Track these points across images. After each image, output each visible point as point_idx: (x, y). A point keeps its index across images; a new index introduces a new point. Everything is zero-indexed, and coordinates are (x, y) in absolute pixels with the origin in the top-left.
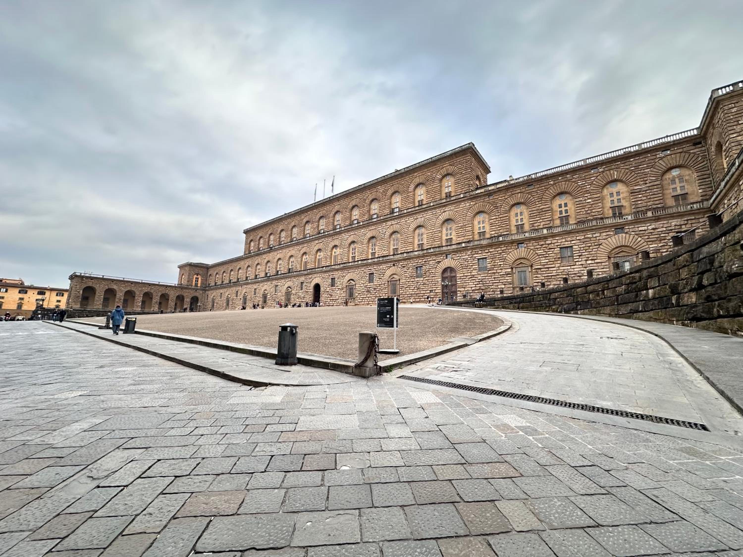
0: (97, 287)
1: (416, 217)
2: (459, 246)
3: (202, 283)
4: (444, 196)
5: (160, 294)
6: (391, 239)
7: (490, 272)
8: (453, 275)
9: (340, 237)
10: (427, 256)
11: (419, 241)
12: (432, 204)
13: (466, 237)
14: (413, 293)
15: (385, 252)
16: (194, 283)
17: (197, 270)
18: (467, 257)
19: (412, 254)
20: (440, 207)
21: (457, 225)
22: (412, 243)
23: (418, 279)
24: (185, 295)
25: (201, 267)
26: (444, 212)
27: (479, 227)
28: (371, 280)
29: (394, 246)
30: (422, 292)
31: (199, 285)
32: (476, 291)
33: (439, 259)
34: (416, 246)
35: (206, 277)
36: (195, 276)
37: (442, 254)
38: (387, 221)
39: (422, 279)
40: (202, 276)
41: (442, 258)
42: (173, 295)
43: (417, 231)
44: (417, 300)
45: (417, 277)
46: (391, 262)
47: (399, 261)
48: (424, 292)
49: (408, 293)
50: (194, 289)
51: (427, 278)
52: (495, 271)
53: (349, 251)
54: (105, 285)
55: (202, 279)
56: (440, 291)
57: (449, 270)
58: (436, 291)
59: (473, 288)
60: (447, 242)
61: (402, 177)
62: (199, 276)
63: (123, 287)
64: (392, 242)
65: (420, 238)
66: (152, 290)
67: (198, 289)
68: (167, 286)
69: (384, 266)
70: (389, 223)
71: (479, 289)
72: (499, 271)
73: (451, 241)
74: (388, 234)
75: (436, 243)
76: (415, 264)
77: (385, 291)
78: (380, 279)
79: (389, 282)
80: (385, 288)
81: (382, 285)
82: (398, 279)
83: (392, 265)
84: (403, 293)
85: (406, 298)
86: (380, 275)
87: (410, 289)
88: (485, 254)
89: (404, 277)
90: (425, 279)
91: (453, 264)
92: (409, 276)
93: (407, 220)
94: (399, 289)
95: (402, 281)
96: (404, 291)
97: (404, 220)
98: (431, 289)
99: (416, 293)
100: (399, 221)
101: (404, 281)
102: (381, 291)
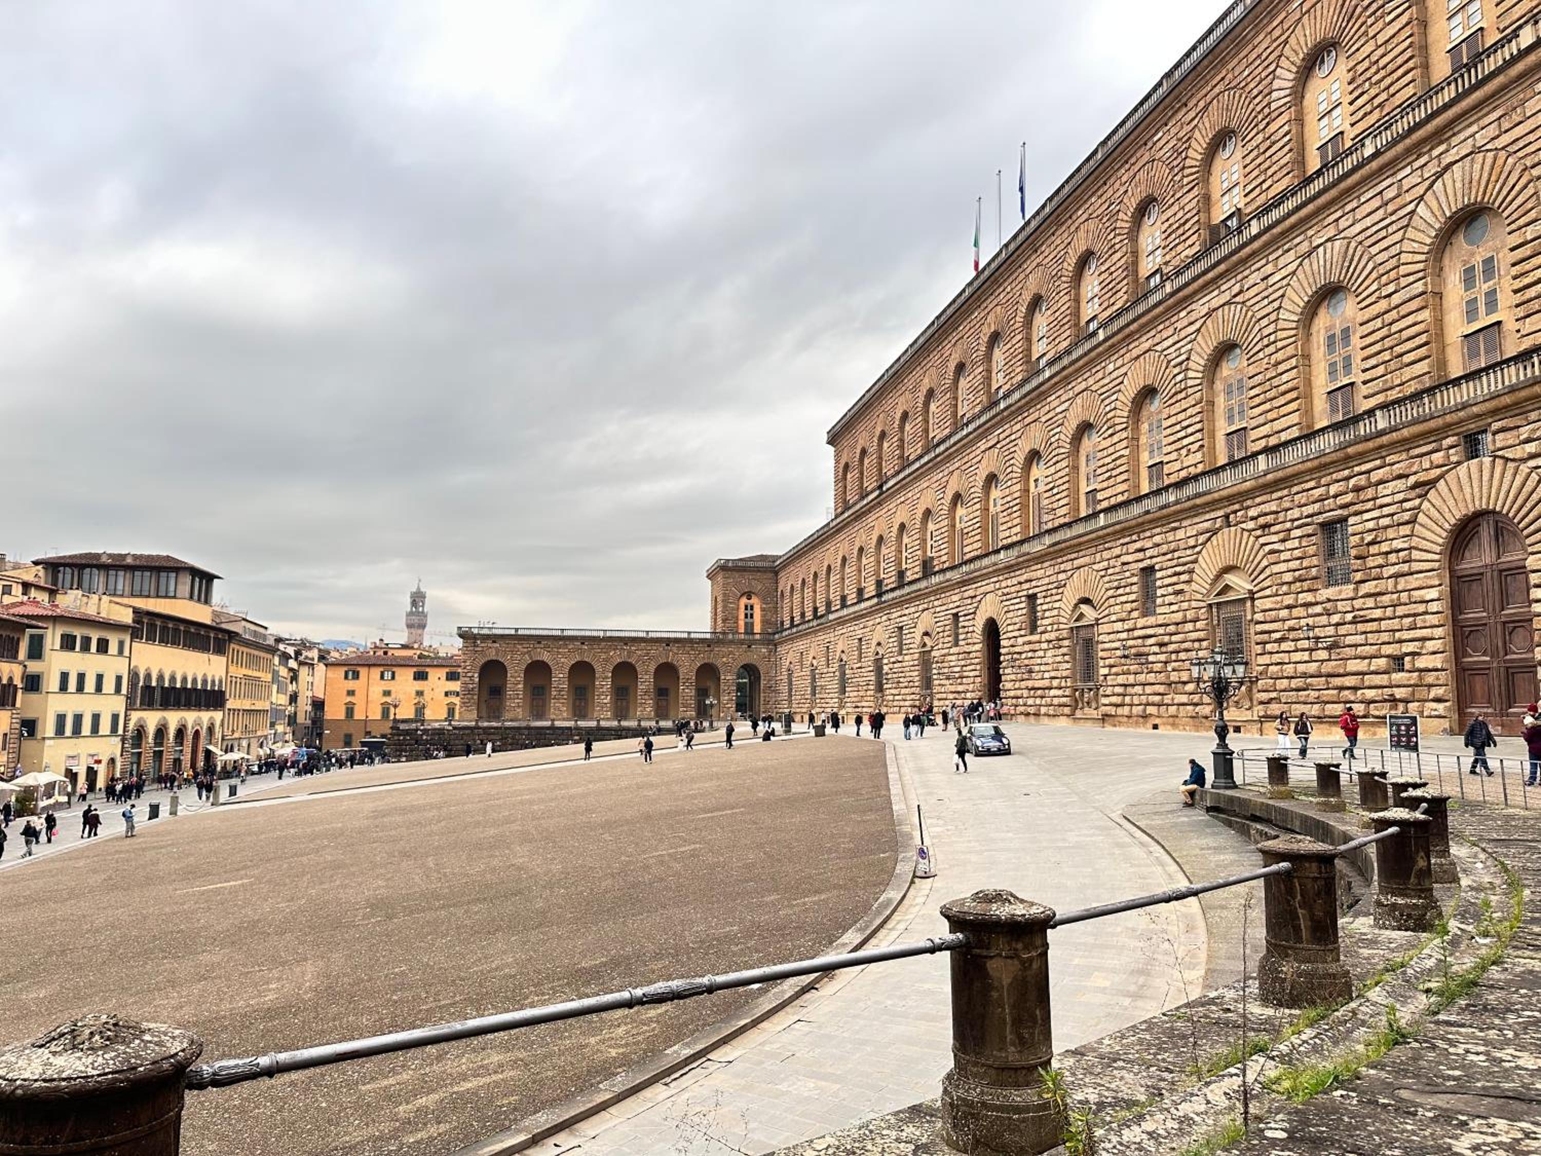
0: (506, 660)
1: (1305, 247)
3: (765, 622)
4: (1441, 68)
5: (652, 668)
6: (1219, 386)
8: (1510, 558)
9: (1041, 412)
10: (1362, 457)
11: (1332, 372)
12: (1369, 151)
14: (1312, 668)
15: (1192, 460)
16: (742, 623)
17: (745, 581)
19: (1292, 457)
20: (1416, 150)
21: (1515, 239)
22: (1304, 393)
23: (1330, 592)
24: (719, 663)
25: (758, 570)
26: (1439, 175)
28: (1147, 602)
29: (1230, 419)
30: (1353, 665)
31: (757, 628)
33: (1423, 470)
34: (1320, 404)
35: (772, 599)
36: (744, 601)
37: (1438, 434)
38: (1189, 299)
39: (1347, 590)
40: (764, 600)
41: (1438, 457)
42: (687, 666)
43: (1323, 321)
45: (1328, 580)
46: (1212, 505)
47: (1241, 497)
48: (1365, 665)
49: (1289, 669)
50: (742, 642)
51: (1371, 586)
53: (1076, 468)
54: (523, 654)
55: (763, 610)
56: (1437, 661)
57: (1486, 532)
58: (1421, 663)
60: (1473, 354)
61: (1240, 47)
62: (755, 601)
63: (563, 655)
64: (1221, 401)
65: (1340, 352)
66: (635, 656)
67: (755, 642)
68: (668, 642)
69: (1187, 531)
70: (1200, 308)
73: (1494, 345)
74: (1198, 362)
75: (1408, 373)
76: (1312, 508)
77: (1201, 654)
78: (1177, 593)
79: (1214, 610)
80: (1199, 641)
81: (1186, 627)
82: (1244, 594)
83: (1219, 523)
84: (1271, 669)
85: (1284, 696)
86: (1179, 574)
87: (1297, 650)
89: (1269, 581)
90: (1363, 589)
91: (1505, 490)
92: (1290, 577)
93: (1271, 268)
94: (1253, 644)
95: (1261, 604)
96: (1275, 658)
97: (1256, 277)
98: (1392, 650)
99: (1328, 667)
100: (1237, 288)
101: (1269, 603)
102: (1184, 656)
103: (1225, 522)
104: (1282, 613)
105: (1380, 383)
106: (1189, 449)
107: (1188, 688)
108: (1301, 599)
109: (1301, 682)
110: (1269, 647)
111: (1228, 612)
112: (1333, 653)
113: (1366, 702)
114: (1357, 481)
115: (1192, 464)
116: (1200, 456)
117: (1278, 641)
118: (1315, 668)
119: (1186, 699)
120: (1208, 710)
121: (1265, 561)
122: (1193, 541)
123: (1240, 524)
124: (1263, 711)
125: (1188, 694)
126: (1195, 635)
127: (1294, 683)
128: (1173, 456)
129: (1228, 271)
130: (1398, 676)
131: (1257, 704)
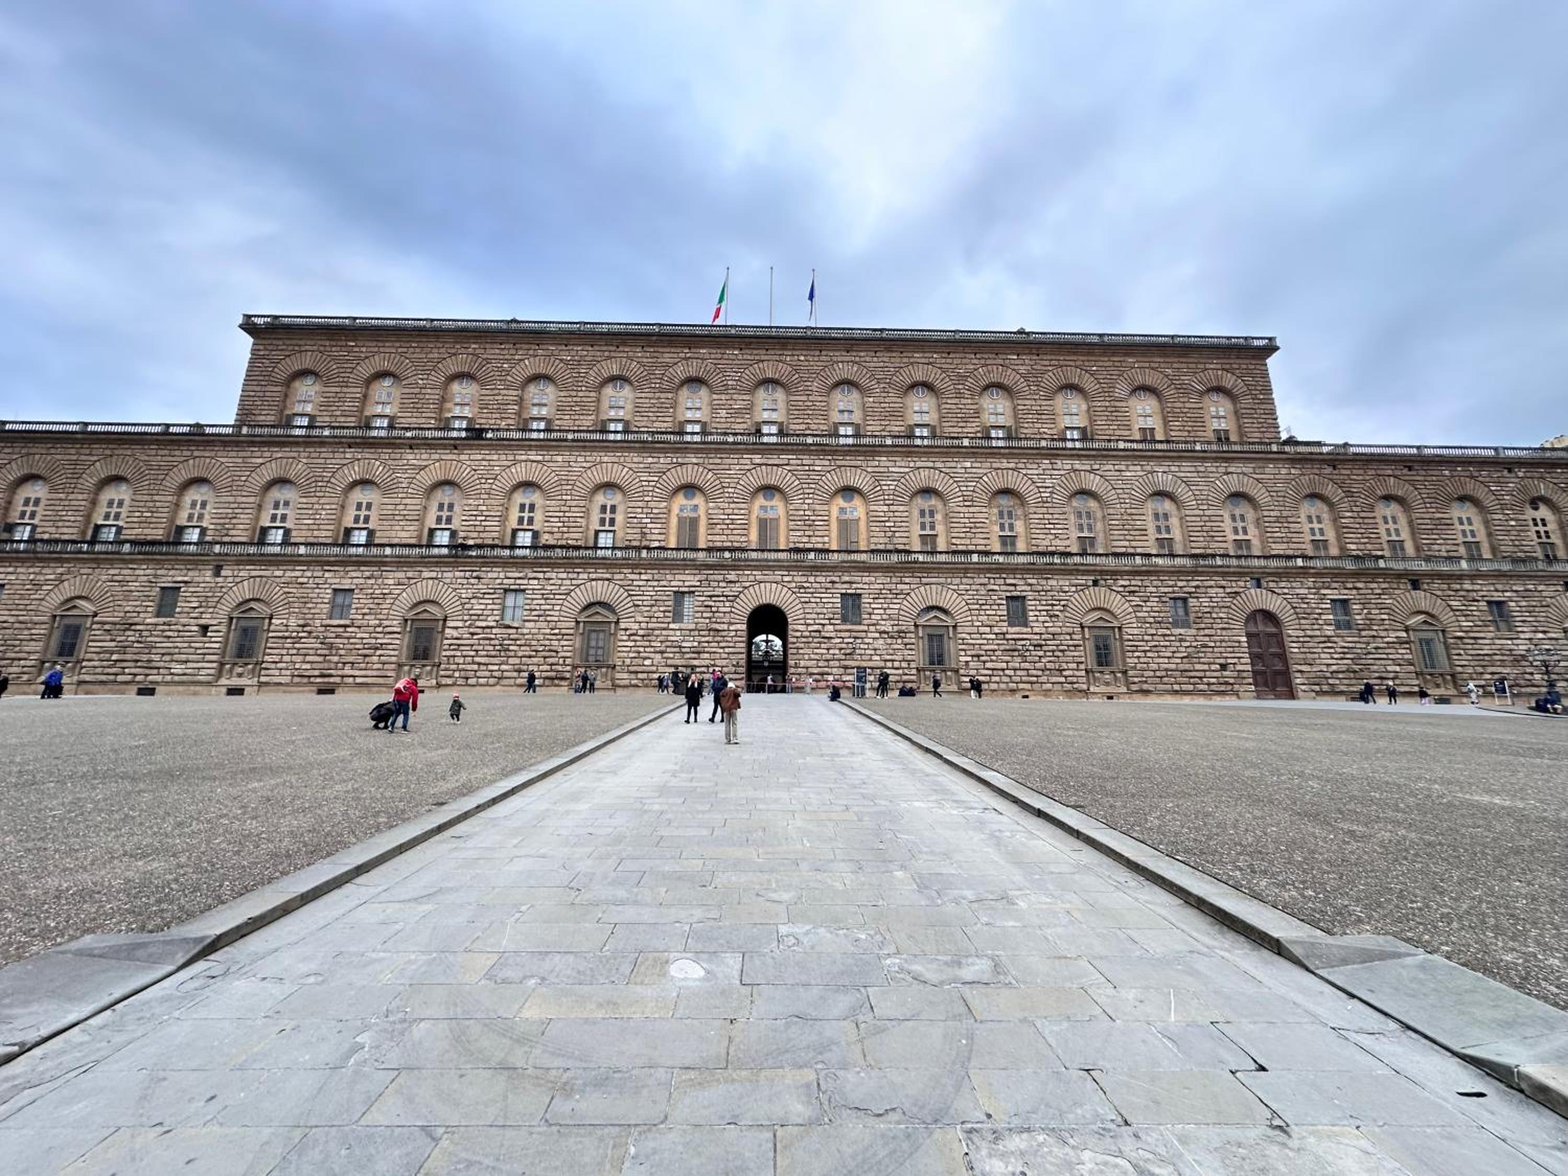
1: (1148, 468)
2: (1290, 564)
4: (1211, 435)
6: (1070, 509)
7: (1364, 633)
8: (1276, 629)
10: (1197, 574)
11: (1158, 530)
12: (1198, 448)
13: (1292, 546)
18: (1306, 591)
19: (1147, 562)
20: (1216, 459)
21: (1264, 513)
22: (1146, 532)
23: (1181, 631)
26: (1226, 473)
27: (1312, 529)
32: (1341, 676)
33: (1233, 587)
37: (1241, 575)
38: (1056, 456)
41: (1240, 584)
43: (1150, 504)
44: (1184, 687)
45: (1176, 624)
48: (1206, 667)
49: (1155, 667)
51: (1207, 632)
52: (1374, 633)
56: (1247, 668)
57: (1263, 618)
59: (1334, 668)
60: (1240, 547)
64: (1072, 518)
65: (1161, 523)
69: (1062, 582)
70: (1063, 464)
71: (1348, 671)
72: (1383, 634)
73: (1248, 548)
76: (1166, 590)
77: (1076, 654)
78: (1051, 616)
79: (1086, 630)
80: (1075, 646)
81: (1062, 637)
82: (1116, 624)
83: (1090, 583)
84: (1139, 666)
85: (1150, 680)
86: (1053, 605)
87: (1159, 657)
88: (1346, 592)
89: (1134, 620)
90: (1202, 632)
91: (1273, 604)
92: (1152, 620)
93: (1123, 468)
94: (1123, 652)
95: (1129, 631)
96: (1142, 660)
97: (1111, 467)
98: (1222, 661)
99: (1181, 667)
100: (1097, 467)
101: (1136, 631)
102: (1060, 654)
103: (1095, 583)
104: (1146, 638)
105: (1202, 544)
106: (1056, 536)
107: (1065, 673)
108: (1160, 632)
109: (1164, 673)
110: (1136, 654)
111: (1097, 632)
112: (1185, 660)
113: (1209, 684)
114: (1194, 584)
115: (1060, 545)
116: (1067, 543)
117: (1145, 651)
118: (1173, 666)
119: (1063, 679)
120: (1085, 687)
121: (1131, 610)
122: (1066, 589)
123: (1109, 587)
124: (1134, 687)
125: (1066, 677)
126: (1071, 643)
127: (1158, 674)
128: (1041, 536)
129: (1093, 456)
130: (1225, 673)
131: (1128, 684)
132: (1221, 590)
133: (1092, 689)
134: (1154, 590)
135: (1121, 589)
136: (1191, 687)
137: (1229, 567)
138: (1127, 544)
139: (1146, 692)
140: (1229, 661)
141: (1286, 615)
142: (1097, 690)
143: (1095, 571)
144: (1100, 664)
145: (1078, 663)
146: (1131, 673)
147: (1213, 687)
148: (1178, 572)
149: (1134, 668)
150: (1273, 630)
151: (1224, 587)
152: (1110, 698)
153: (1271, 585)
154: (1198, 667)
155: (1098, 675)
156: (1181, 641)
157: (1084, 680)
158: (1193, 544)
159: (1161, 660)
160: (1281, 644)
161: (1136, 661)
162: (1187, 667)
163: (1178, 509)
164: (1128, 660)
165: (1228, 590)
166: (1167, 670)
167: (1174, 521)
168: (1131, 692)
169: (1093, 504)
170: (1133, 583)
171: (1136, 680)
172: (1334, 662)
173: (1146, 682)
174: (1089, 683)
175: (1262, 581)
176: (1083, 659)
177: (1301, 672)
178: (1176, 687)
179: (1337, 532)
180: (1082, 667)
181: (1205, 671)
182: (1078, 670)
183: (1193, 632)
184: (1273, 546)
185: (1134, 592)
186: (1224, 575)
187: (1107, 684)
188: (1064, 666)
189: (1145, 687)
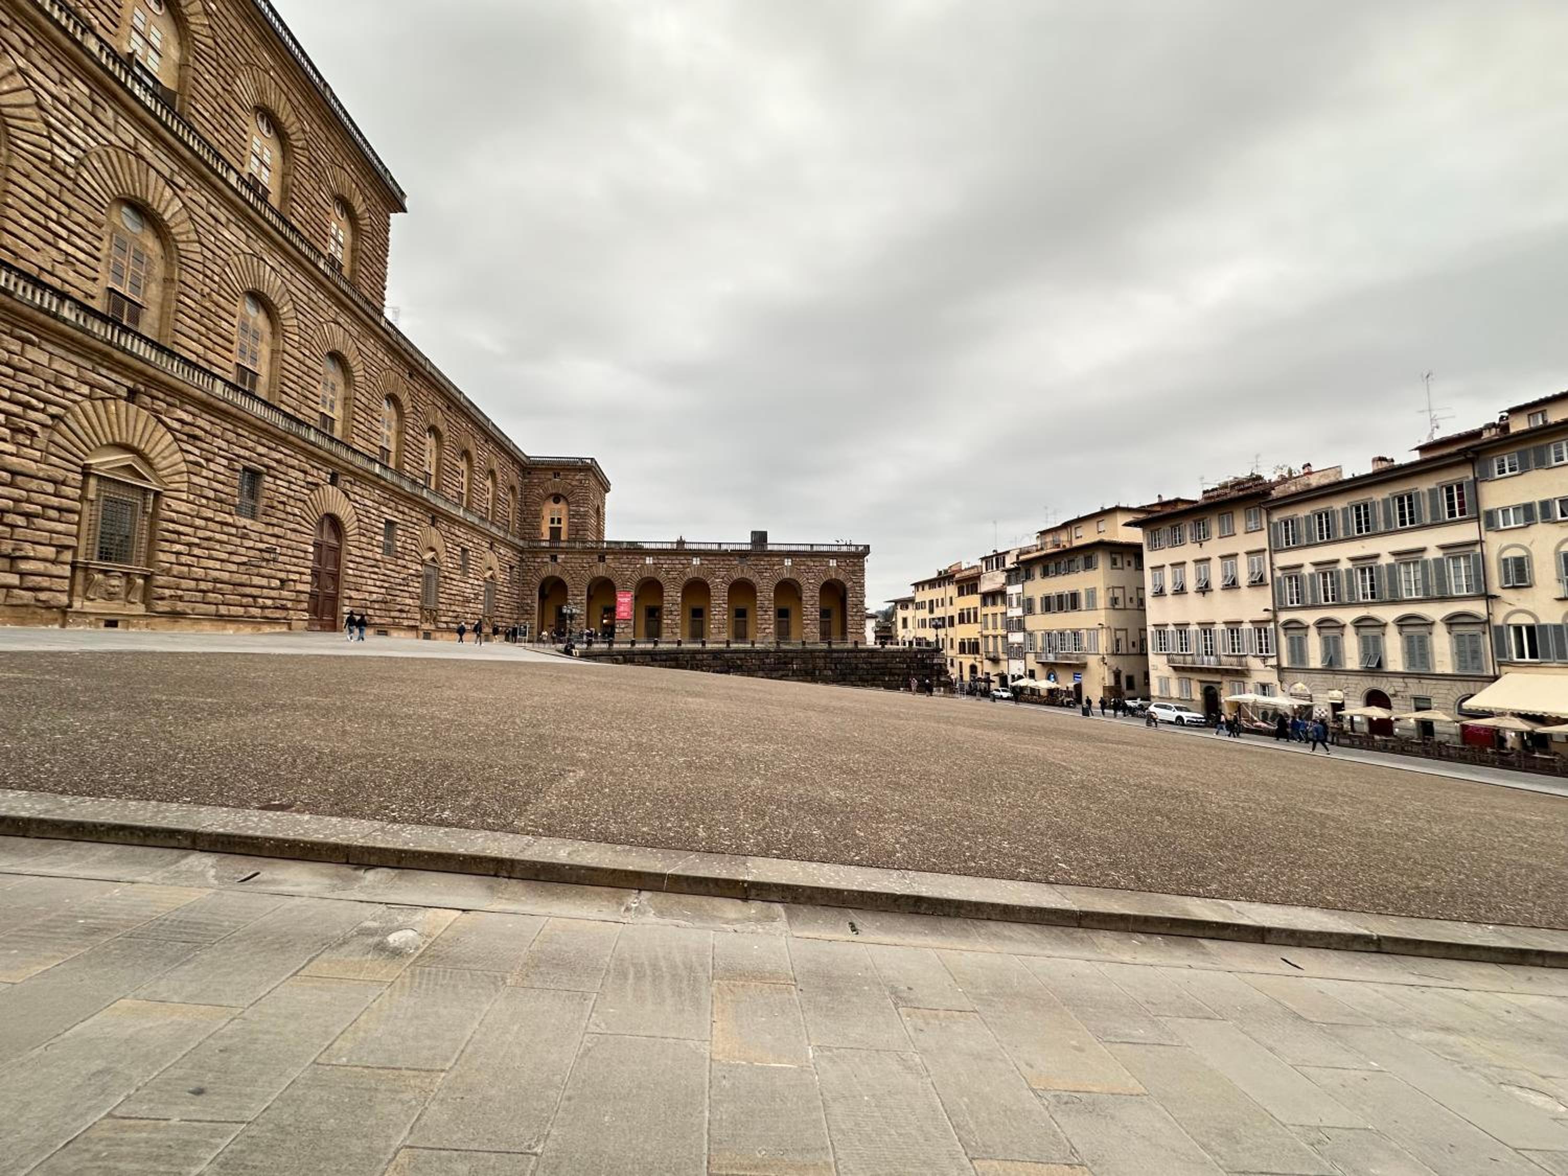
2: (370, 467)
7: (399, 562)
11: (242, 352)
13: (370, 446)
18: (371, 504)
23: (245, 521)
29: (117, 275)
33: (314, 475)
37: (326, 463)
41: (322, 474)
48: (264, 581)
51: (275, 530)
52: (405, 563)
56: (307, 587)
57: (326, 524)
58: (299, 587)
59: (373, 597)
65: (248, 342)
72: (409, 565)
75: (308, 411)
76: (242, 452)
77: (60, 527)
78: (16, 430)
79: (93, 482)
80: (59, 510)
81: (34, 484)
82: (154, 486)
83: (123, 392)
84: (176, 569)
85: (187, 595)
86: (27, 406)
87: (210, 558)
88: (396, 514)
89: (184, 487)
90: (270, 530)
91: (344, 510)
92: (211, 494)
93: (223, 220)
94: (152, 541)
95: (174, 504)
96: (184, 559)
97: (204, 202)
98: (283, 575)
99: (237, 578)
100: (182, 183)
101: (184, 507)
102: (21, 521)
103: (132, 396)
104: (198, 522)
105: (294, 403)
106: (69, 261)
107: (24, 566)
108: (221, 517)
109: (210, 585)
110: (177, 547)
111: (112, 492)
112: (243, 568)
113: (263, 608)
114: (278, 456)
115: (77, 285)
116: (89, 286)
117: (189, 545)
118: (225, 576)
119: (14, 579)
120: (64, 599)
121: (183, 467)
122: (71, 384)
123: (156, 413)
124: (162, 606)
125: (22, 574)
126: (55, 501)
127: (203, 586)
128: (29, 237)
129: (182, 158)
130: (285, 593)
131: (147, 599)
132: (301, 475)
133: (77, 605)
134: (224, 445)
135: (176, 425)
136: (241, 611)
137: (320, 448)
138: (200, 350)
139: (175, 615)
140: (292, 576)
141: (351, 527)
142: (89, 606)
143: (141, 373)
144: (105, 555)
145: (61, 548)
146: (161, 580)
147: (268, 613)
148: (263, 431)
149: (168, 572)
150: (333, 542)
151: (305, 472)
152: (112, 624)
153: (348, 486)
154: (257, 580)
155: (99, 577)
156: (244, 537)
157: (66, 584)
158: (284, 397)
159: (211, 563)
160: (337, 563)
161: (173, 558)
162: (244, 578)
163: (274, 334)
164: (162, 556)
165: (310, 479)
166: (216, 581)
167: (264, 350)
168: (152, 614)
169: (152, 244)
170: (200, 422)
171: (167, 592)
172: (376, 590)
173: (180, 598)
174: (71, 593)
175: (340, 478)
176: (72, 542)
177: (350, 598)
178: (223, 610)
179: (398, 447)
180: (68, 556)
181: (262, 587)
182: (54, 562)
183: (260, 527)
184: (357, 439)
185: (196, 437)
186: (311, 455)
187: (111, 596)
188: (29, 550)
189: (180, 606)
